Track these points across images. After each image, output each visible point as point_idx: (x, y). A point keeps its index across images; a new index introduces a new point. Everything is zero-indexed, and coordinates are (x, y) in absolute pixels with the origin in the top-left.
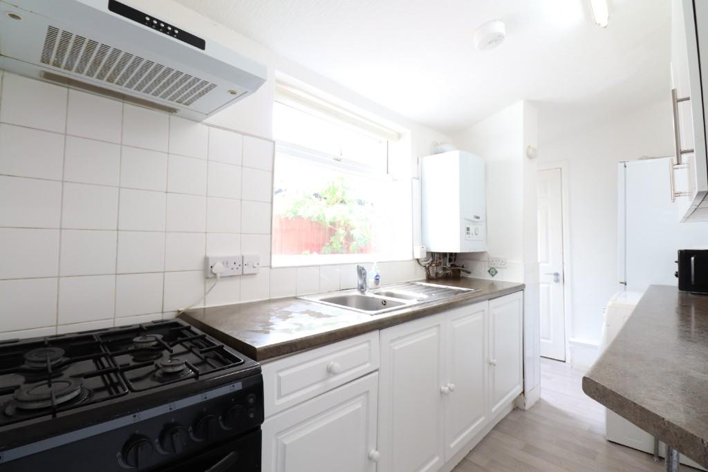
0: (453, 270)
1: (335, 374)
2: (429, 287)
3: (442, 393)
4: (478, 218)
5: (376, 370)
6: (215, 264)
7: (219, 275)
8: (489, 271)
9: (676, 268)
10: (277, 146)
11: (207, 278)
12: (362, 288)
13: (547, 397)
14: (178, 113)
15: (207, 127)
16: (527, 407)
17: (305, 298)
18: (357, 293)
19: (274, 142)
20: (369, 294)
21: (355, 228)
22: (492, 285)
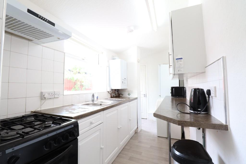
0: (118, 94)
1: (93, 124)
2: (112, 99)
3: (118, 129)
4: (125, 79)
5: (102, 123)
6: (45, 94)
7: (46, 98)
8: (128, 94)
9: (170, 91)
10: (65, 54)
11: (42, 99)
12: (93, 101)
13: (143, 128)
14: (33, 41)
15: (42, 47)
16: (139, 132)
17: (76, 105)
18: (92, 102)
19: (65, 53)
20: (95, 102)
21: (83, 82)
22: (129, 98)
